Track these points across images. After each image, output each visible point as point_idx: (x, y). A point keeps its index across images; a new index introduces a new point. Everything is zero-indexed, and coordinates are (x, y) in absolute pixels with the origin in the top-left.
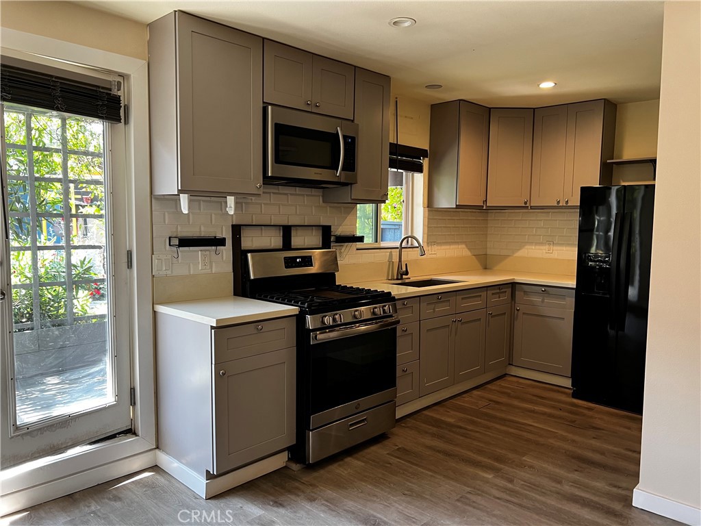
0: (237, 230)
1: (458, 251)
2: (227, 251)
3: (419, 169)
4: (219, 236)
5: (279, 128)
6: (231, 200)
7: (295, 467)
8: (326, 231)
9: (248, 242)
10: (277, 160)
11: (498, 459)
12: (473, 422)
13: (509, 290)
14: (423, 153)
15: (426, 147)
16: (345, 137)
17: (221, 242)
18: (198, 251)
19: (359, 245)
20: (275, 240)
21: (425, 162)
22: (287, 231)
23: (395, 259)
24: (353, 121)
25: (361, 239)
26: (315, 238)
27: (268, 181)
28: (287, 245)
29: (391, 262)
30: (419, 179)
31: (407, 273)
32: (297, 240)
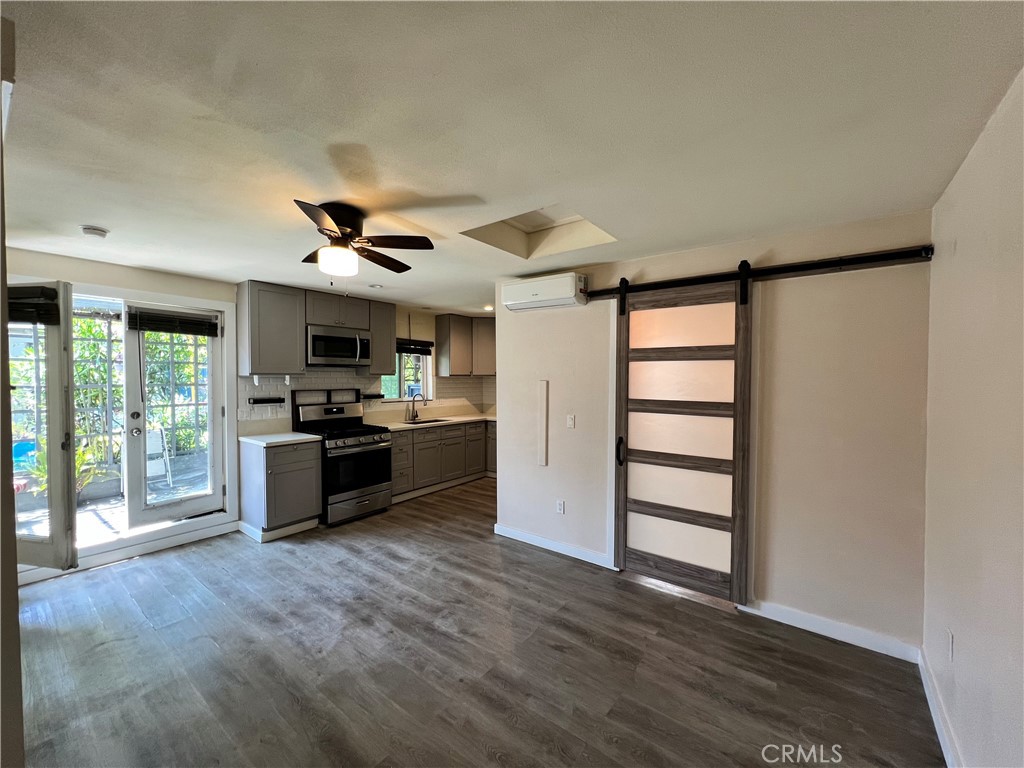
0: (294, 393)
1: (462, 402)
2: (288, 405)
3: (430, 354)
4: (282, 397)
5: (315, 338)
6: (287, 377)
7: (321, 527)
8: (358, 392)
9: (300, 400)
10: (314, 355)
13: (483, 425)
14: (431, 344)
15: (432, 339)
16: (360, 340)
17: (281, 400)
18: (269, 407)
19: (383, 400)
20: (322, 399)
21: (433, 350)
22: (329, 393)
23: (411, 408)
24: (369, 330)
25: (383, 396)
26: (350, 397)
27: (307, 365)
28: (329, 401)
29: (408, 409)
30: (430, 359)
31: (417, 416)
32: (336, 398)
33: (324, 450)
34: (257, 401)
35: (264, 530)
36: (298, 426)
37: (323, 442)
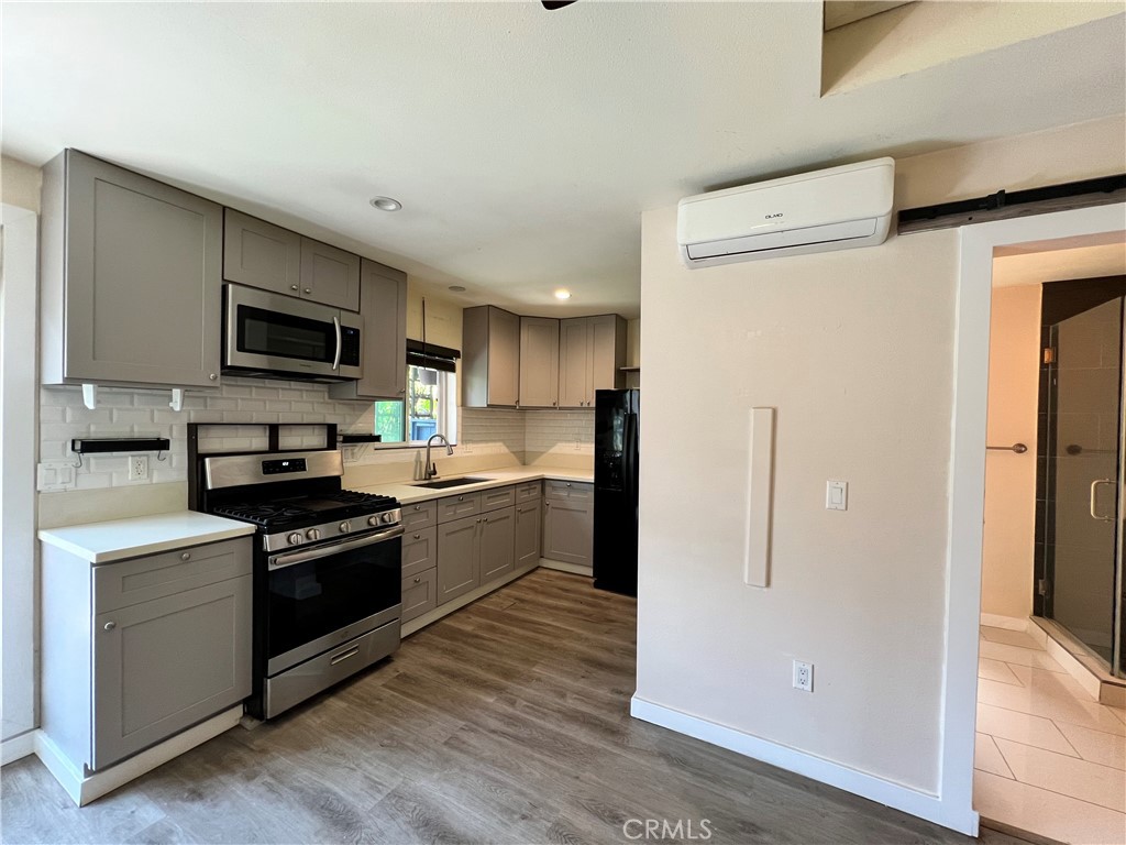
0: (193, 430)
1: (497, 448)
2: (178, 454)
3: (452, 368)
4: (164, 436)
5: (243, 311)
6: (177, 393)
7: (250, 724)
8: (331, 430)
9: (207, 443)
10: (241, 347)
11: (508, 674)
12: (492, 629)
13: (539, 487)
14: (456, 354)
15: (458, 347)
16: (342, 328)
17: (162, 445)
18: (129, 459)
19: (377, 444)
20: (260, 441)
21: (458, 363)
22: (274, 430)
23: (424, 459)
24: (358, 313)
25: (377, 439)
26: (317, 439)
27: (228, 371)
28: (274, 446)
29: (418, 461)
30: (453, 379)
31: (435, 473)
32: (287, 440)
33: (260, 556)
34: (90, 446)
35: (88, 773)
36: (205, 500)
37: (257, 539)
